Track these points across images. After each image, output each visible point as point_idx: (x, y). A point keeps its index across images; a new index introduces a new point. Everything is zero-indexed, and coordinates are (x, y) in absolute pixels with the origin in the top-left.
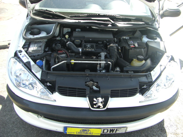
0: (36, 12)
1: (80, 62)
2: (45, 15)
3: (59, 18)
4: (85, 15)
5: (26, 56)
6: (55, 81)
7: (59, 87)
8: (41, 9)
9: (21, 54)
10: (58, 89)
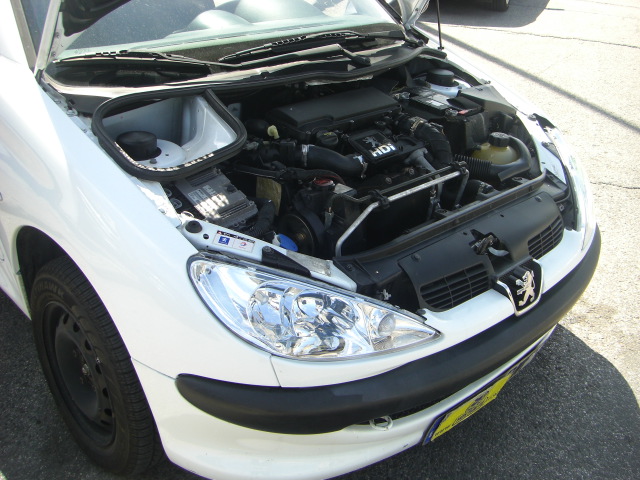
0: (65, 69)
1: (408, 192)
2: (120, 73)
3: (188, 75)
4: (268, 47)
5: (232, 236)
6: (405, 275)
7: (423, 289)
8: (94, 53)
9: (206, 237)
10: (424, 297)
